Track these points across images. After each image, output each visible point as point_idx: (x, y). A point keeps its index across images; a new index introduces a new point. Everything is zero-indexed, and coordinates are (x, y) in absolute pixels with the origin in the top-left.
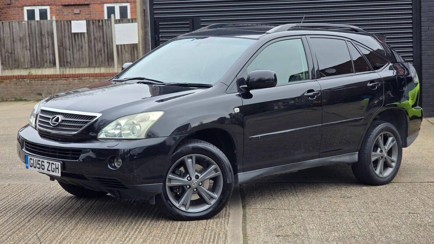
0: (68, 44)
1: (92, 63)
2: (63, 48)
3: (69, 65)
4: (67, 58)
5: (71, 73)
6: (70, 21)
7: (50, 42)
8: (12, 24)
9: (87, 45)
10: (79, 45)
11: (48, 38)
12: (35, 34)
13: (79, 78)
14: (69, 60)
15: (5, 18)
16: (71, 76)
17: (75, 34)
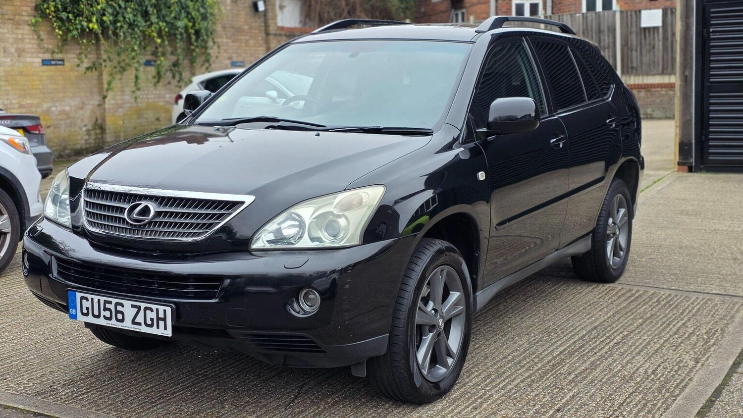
0: (634, 42)
1: (667, 68)
2: (628, 48)
3: (634, 71)
4: (632, 62)
5: (637, 82)
6: (640, 11)
7: (611, 40)
8: (563, 18)
9: (661, 43)
10: (650, 44)
11: (608, 36)
12: (592, 29)
13: (646, 90)
14: (634, 65)
15: (560, 10)
16: (636, 87)
17: (645, 29)
